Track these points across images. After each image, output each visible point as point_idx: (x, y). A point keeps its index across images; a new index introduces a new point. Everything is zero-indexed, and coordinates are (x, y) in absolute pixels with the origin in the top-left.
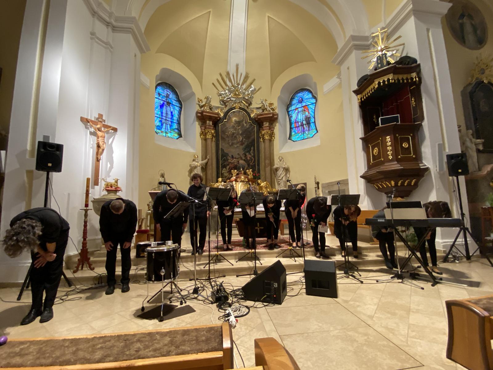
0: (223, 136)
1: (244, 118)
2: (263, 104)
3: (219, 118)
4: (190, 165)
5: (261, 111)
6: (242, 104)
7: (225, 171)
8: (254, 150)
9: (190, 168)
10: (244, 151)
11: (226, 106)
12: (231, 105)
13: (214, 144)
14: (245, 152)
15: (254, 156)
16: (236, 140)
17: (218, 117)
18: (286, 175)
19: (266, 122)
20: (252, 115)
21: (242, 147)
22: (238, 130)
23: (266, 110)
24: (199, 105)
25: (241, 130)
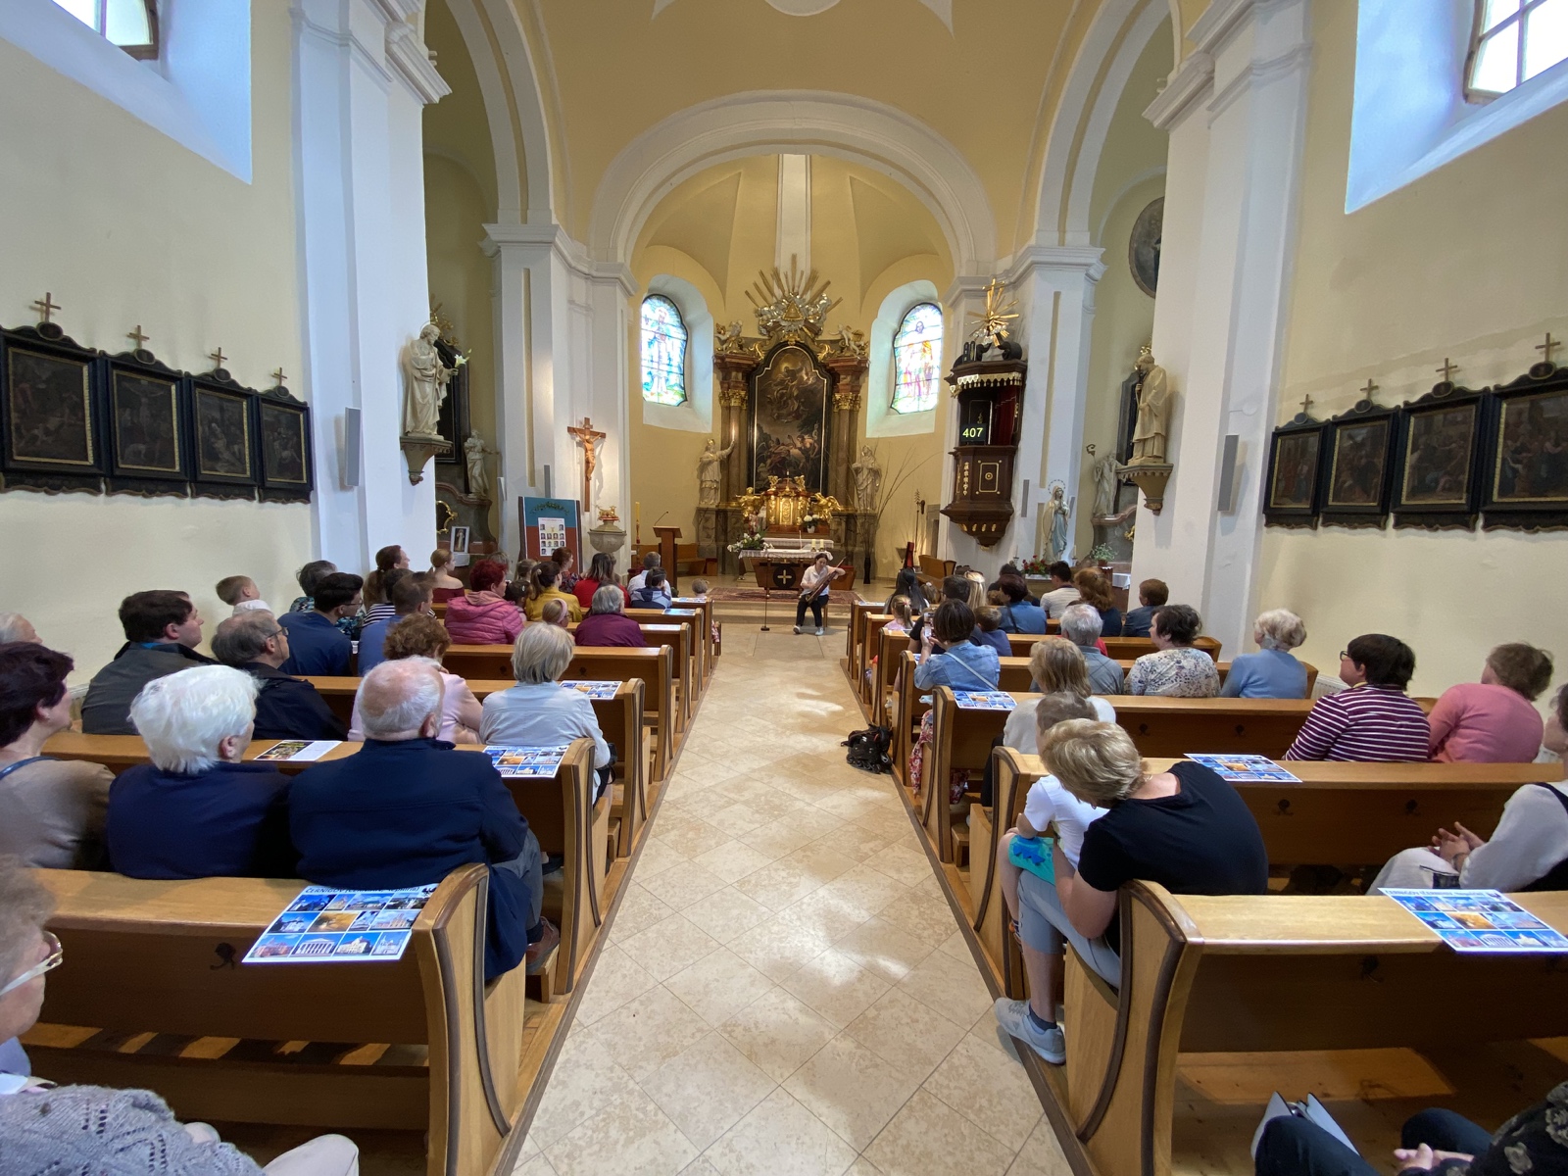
0: (762, 400)
1: (803, 364)
2: (843, 335)
3: (755, 365)
4: (700, 459)
5: (836, 350)
6: (802, 334)
7: (762, 468)
8: (820, 429)
9: (700, 463)
10: (800, 430)
11: (771, 337)
12: (781, 335)
13: (744, 416)
14: (802, 432)
15: (819, 441)
16: (785, 407)
17: (754, 362)
18: (874, 482)
19: (846, 375)
20: (821, 356)
21: (796, 423)
22: (791, 388)
23: (848, 348)
24: (719, 338)
25: (798, 388)
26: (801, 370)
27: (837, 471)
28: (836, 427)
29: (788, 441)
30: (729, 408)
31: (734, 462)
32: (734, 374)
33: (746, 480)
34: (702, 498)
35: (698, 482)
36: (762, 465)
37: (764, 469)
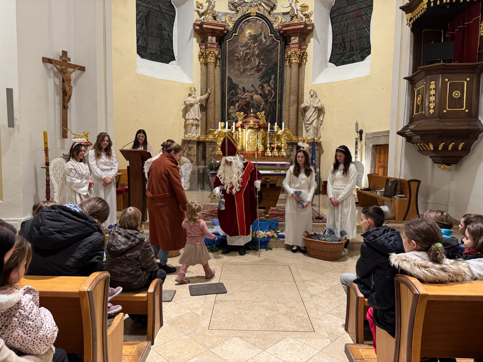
0: (231, 58)
1: (262, 31)
2: (293, 7)
3: (225, 32)
4: (184, 102)
5: (288, 18)
6: (261, 8)
7: (232, 109)
8: (275, 79)
9: (184, 106)
10: (260, 81)
11: (238, 11)
12: (245, 9)
13: (218, 70)
14: (262, 83)
15: (275, 89)
16: (249, 64)
17: (225, 30)
18: (318, 117)
19: (295, 36)
20: (275, 26)
21: (257, 75)
22: (254, 49)
23: (297, 18)
24: (198, 12)
25: (259, 48)
26: (261, 34)
27: (289, 111)
28: (288, 76)
29: (252, 89)
30: (206, 64)
31: (211, 105)
32: (210, 38)
33: (220, 118)
34: (186, 133)
35: (183, 120)
36: (232, 107)
37: (234, 111)
